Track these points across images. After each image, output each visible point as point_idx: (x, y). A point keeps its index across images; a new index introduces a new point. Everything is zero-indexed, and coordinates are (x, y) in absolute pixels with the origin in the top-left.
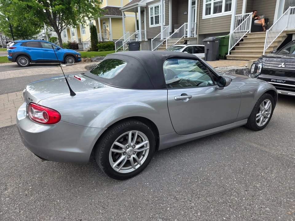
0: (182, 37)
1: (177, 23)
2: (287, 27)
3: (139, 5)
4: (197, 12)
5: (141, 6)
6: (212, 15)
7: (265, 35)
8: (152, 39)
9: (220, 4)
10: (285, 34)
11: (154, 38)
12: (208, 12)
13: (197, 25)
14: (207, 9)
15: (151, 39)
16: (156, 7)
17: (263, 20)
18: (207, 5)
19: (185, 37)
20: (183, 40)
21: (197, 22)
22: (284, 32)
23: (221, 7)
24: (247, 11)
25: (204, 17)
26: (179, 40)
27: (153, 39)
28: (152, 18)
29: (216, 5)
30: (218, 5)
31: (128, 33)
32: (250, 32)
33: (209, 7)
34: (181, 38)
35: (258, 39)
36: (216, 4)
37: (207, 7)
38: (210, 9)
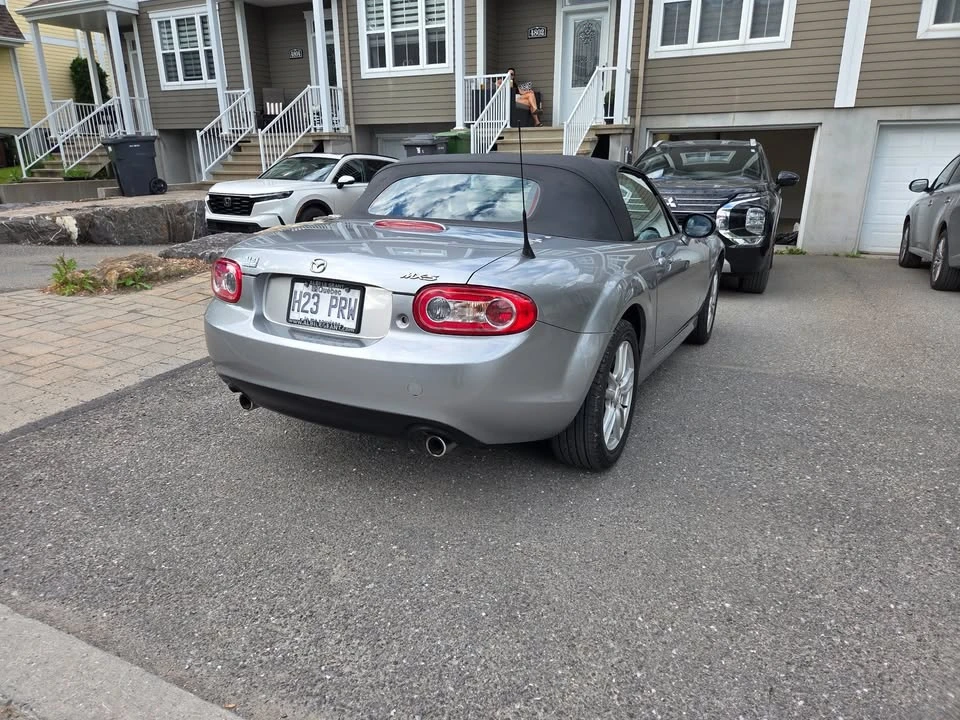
0: (306, 130)
1: (269, 84)
2: (595, 118)
3: (109, 7)
4: (343, 55)
5: (117, 9)
6: (390, 70)
7: (563, 136)
8: (201, 130)
9: (412, 39)
10: (593, 136)
11: (206, 129)
12: (377, 58)
13: (346, 94)
14: (371, 50)
15: (196, 129)
16: (183, 20)
17: (531, 97)
18: (370, 38)
19: (313, 131)
20: (310, 141)
21: (345, 88)
22: (593, 129)
23: (415, 47)
24: (491, 68)
25: (367, 72)
26: (296, 140)
27: (203, 132)
28: (169, 59)
29: (400, 41)
30: (405, 41)
31: (69, 105)
32: (509, 126)
33: (377, 43)
34: (303, 133)
35: (534, 146)
36: (401, 36)
37: (374, 42)
38: (382, 49)
